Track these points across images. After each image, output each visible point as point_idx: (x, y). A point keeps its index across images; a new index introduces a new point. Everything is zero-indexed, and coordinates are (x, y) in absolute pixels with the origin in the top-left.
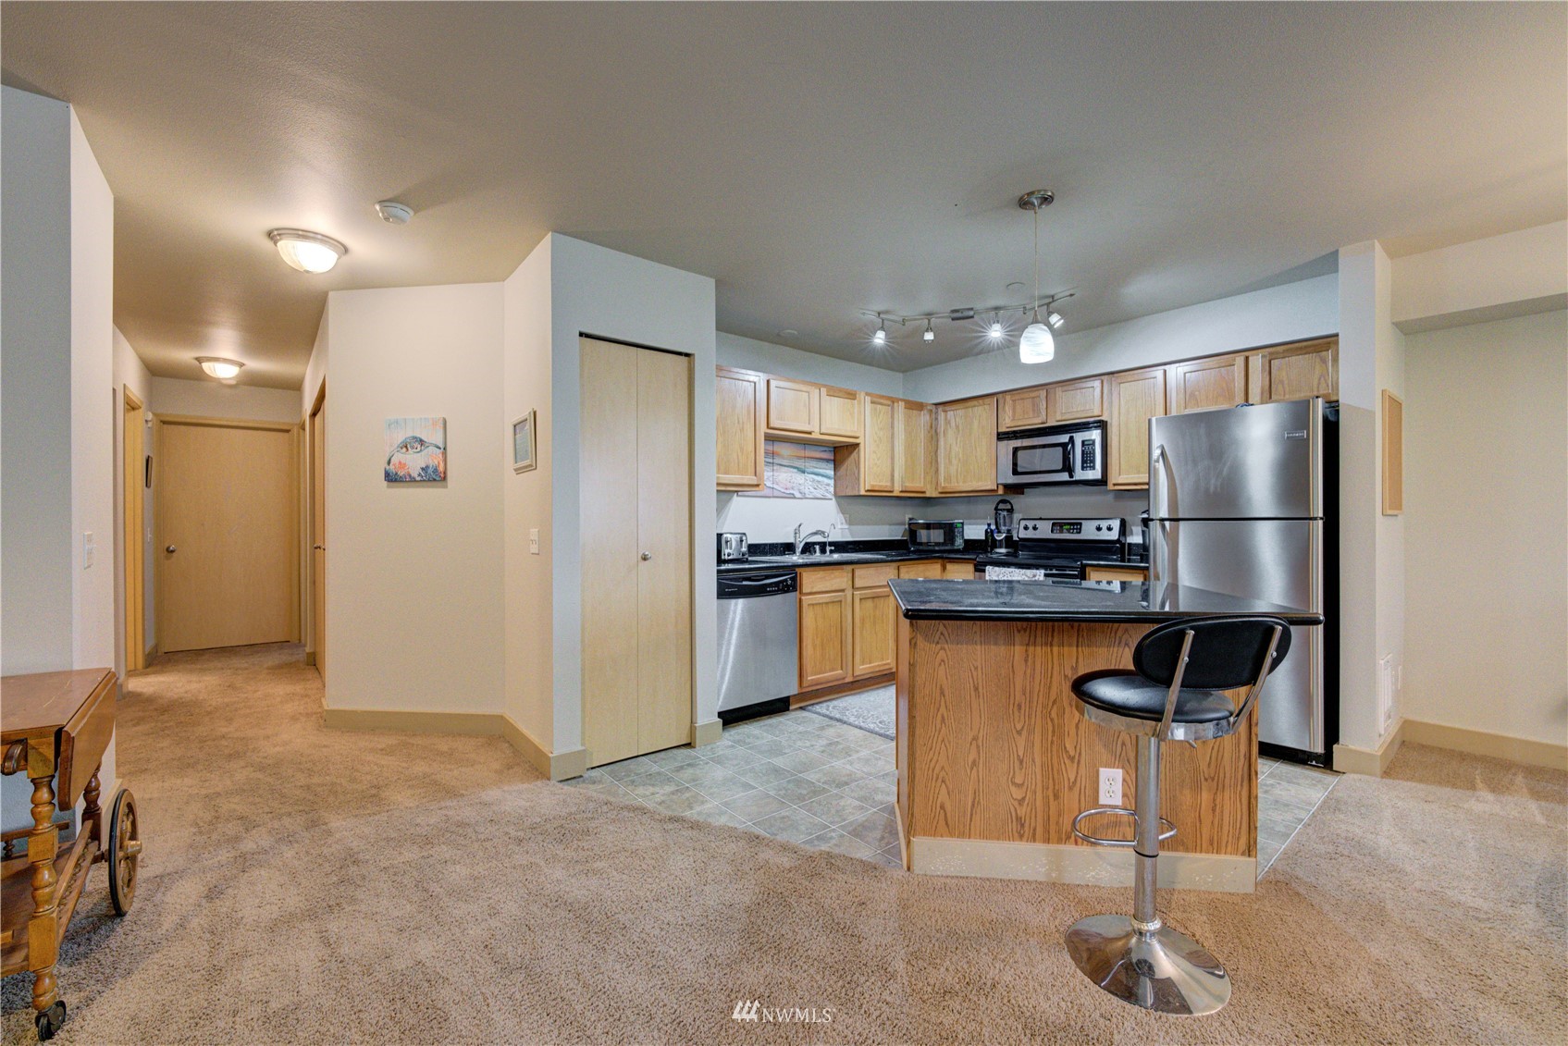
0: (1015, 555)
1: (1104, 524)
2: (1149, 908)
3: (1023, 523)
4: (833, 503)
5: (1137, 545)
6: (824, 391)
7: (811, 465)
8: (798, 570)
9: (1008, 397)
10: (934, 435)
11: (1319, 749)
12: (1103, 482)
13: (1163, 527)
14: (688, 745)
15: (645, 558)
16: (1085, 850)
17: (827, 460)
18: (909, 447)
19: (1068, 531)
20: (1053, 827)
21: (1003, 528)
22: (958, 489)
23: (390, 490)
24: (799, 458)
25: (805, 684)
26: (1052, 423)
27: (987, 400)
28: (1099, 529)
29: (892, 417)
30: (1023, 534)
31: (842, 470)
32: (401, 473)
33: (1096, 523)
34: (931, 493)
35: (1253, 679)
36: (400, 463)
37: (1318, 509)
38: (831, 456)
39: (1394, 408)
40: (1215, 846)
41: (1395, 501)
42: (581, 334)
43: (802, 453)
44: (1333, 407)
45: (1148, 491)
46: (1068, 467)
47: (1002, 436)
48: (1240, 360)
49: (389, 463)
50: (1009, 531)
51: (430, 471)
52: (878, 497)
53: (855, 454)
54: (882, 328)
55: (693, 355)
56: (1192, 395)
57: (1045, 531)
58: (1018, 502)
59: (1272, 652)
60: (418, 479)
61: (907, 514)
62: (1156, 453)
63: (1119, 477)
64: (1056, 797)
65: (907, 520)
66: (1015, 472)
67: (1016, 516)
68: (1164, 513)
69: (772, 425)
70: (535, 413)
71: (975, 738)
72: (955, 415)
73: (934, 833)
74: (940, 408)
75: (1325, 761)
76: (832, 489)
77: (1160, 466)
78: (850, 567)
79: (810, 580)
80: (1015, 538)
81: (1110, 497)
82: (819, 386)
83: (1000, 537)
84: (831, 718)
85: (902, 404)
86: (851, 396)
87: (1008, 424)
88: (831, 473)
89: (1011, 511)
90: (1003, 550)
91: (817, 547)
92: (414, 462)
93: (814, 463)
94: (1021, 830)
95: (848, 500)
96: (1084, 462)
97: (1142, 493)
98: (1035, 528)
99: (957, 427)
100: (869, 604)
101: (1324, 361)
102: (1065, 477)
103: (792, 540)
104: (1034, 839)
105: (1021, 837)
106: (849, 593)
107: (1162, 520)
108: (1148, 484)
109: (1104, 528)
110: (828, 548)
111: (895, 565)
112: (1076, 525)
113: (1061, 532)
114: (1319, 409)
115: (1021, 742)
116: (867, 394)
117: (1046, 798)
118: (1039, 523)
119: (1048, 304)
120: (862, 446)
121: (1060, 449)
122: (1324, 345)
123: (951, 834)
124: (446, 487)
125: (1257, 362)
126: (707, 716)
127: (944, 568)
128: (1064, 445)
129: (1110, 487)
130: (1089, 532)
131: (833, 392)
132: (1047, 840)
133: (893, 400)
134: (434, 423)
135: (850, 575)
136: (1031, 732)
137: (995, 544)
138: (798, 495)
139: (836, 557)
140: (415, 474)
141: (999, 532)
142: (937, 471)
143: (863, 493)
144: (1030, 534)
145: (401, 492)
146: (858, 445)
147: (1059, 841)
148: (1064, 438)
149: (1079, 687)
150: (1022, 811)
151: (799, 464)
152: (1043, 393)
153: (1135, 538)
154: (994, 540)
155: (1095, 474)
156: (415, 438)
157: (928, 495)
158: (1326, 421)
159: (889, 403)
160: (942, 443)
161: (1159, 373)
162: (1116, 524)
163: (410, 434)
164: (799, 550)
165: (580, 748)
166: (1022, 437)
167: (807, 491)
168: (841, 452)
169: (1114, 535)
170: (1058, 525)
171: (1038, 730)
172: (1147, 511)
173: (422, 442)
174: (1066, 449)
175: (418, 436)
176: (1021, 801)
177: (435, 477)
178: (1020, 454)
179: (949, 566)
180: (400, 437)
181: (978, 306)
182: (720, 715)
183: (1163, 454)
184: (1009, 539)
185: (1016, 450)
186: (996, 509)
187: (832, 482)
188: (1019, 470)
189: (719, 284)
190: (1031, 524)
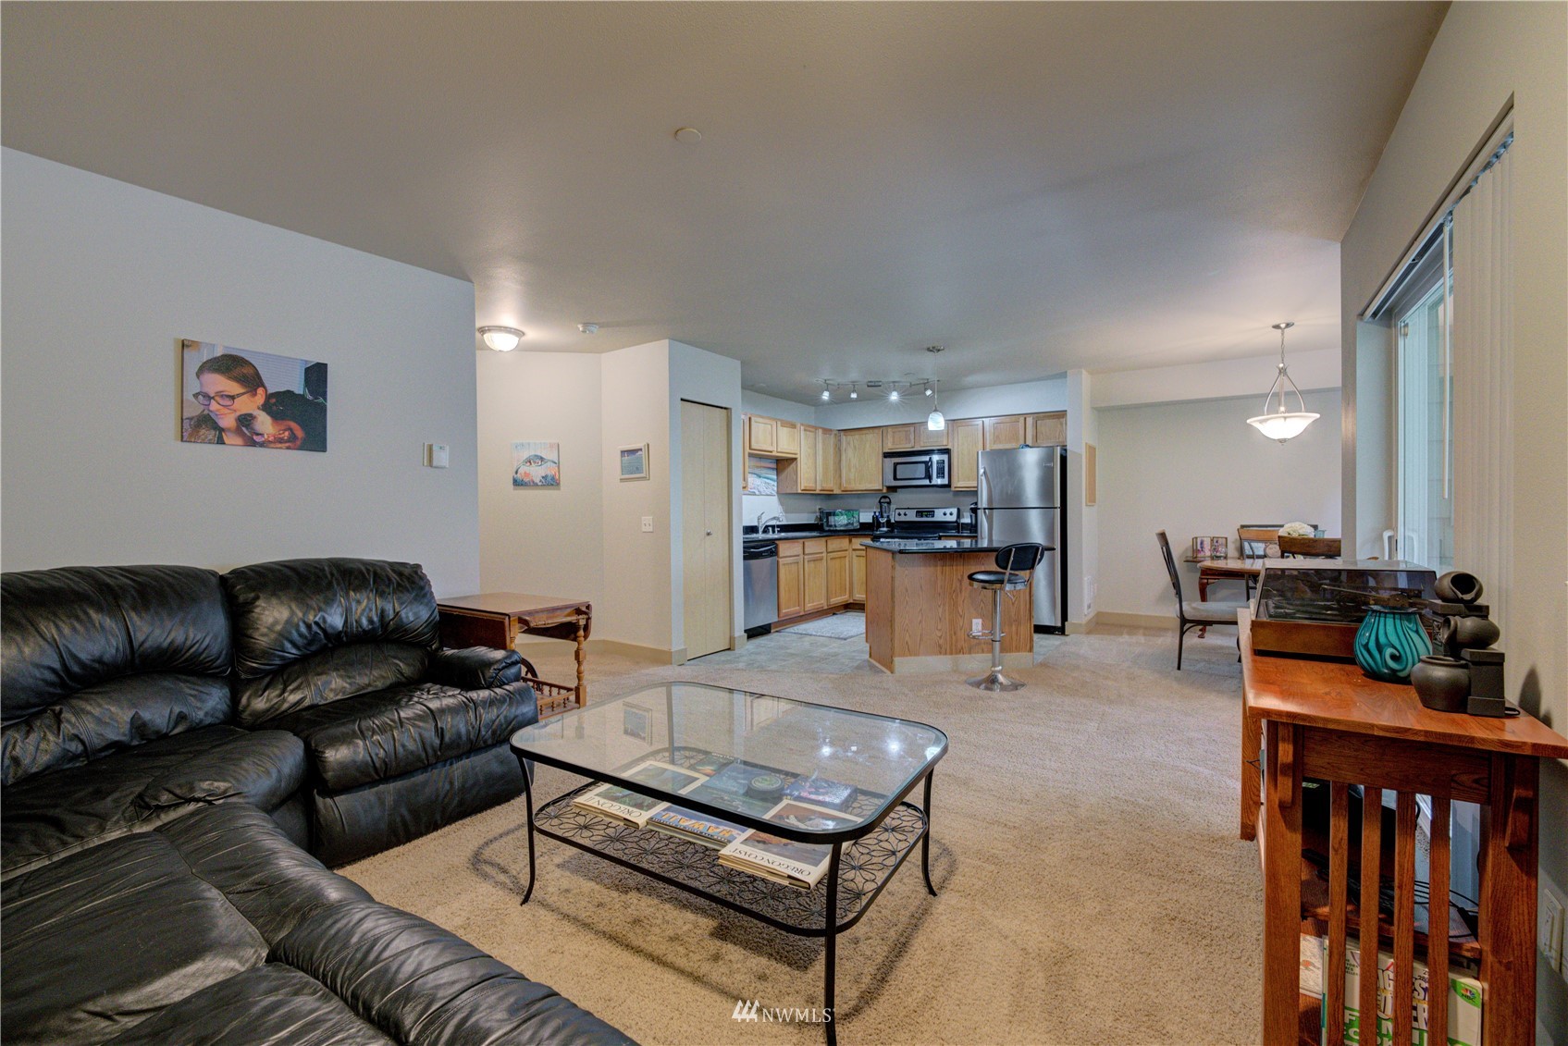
0: (892, 531)
1: (948, 511)
2: (997, 662)
3: (897, 511)
4: (775, 498)
5: (967, 524)
6: (779, 423)
7: (764, 472)
8: (777, 542)
9: (890, 430)
10: (838, 451)
11: (1059, 624)
12: (949, 486)
13: (985, 512)
14: (729, 649)
15: (708, 534)
16: (967, 656)
17: (773, 469)
18: (825, 459)
19: (926, 516)
20: (954, 648)
21: (885, 515)
22: (856, 488)
23: (516, 491)
24: (758, 467)
25: (781, 615)
26: (917, 448)
27: (876, 431)
28: (945, 514)
29: (815, 439)
30: (898, 519)
31: (783, 476)
32: (526, 480)
33: (943, 510)
34: (837, 491)
35: (1032, 567)
36: (525, 473)
37: (1058, 504)
38: (774, 466)
39: (1092, 450)
40: (1018, 649)
41: (1092, 499)
42: (682, 400)
43: (759, 464)
44: (1064, 449)
45: (977, 491)
46: (929, 477)
47: (887, 455)
48: (1022, 419)
49: (516, 473)
50: (888, 517)
51: (549, 479)
52: (809, 495)
53: (793, 465)
54: (827, 390)
55: (730, 409)
56: (998, 437)
57: (912, 517)
58: (894, 497)
59: (1039, 557)
60: (540, 484)
61: (817, 505)
62: (981, 471)
63: (959, 483)
64: (955, 634)
65: (817, 510)
66: (895, 478)
67: (893, 507)
68: (985, 505)
69: (753, 447)
70: (648, 445)
71: (921, 610)
72: (855, 438)
73: (904, 655)
74: (842, 433)
75: (1061, 631)
76: (776, 489)
77: (983, 478)
78: (802, 541)
79: (784, 549)
80: (893, 521)
81: (951, 493)
82: (776, 420)
83: (883, 520)
84: (801, 634)
85: (820, 431)
86: (793, 426)
87: (890, 447)
88: (775, 477)
89: (889, 503)
90: (885, 529)
91: (770, 529)
92: (537, 472)
93: (765, 471)
94: (940, 650)
95: (785, 496)
96: (938, 473)
97: (974, 493)
98: (905, 515)
99: (855, 447)
100: (812, 564)
101: (1061, 424)
102: (926, 482)
103: (756, 524)
104: (946, 654)
105: (940, 653)
106: (802, 556)
107: (985, 509)
108: (977, 487)
109: (948, 514)
110: (776, 529)
111: (824, 539)
112: (931, 513)
113: (922, 516)
114: (1058, 451)
115: (940, 610)
116: (802, 425)
117: (951, 635)
118: (907, 512)
119: (925, 384)
120: (799, 460)
121: (924, 465)
122: (1061, 415)
123: (911, 655)
124: (559, 489)
125: (1030, 421)
126: (739, 632)
127: (850, 541)
128: (925, 463)
129: (953, 489)
130: (939, 516)
131: (785, 424)
132: (951, 654)
133: (816, 428)
134: (551, 446)
135: (801, 545)
136: (944, 605)
137: (879, 525)
138: (757, 493)
139: (783, 534)
140: (537, 480)
141: (882, 517)
142: (840, 476)
143: (800, 491)
144: (903, 518)
145: (523, 493)
146: (796, 459)
147: (956, 653)
148: (926, 458)
149: (971, 577)
150: (941, 642)
151: (757, 471)
152: (912, 429)
153: (966, 520)
154: (879, 523)
155: (945, 481)
156: (536, 456)
157: (835, 492)
158: (1061, 456)
159: (813, 430)
160: (844, 457)
161: (979, 422)
162: (955, 511)
163: (533, 453)
164: (761, 530)
165: (683, 647)
166: (900, 456)
167: (761, 490)
168: (782, 464)
169: (953, 518)
170: (920, 513)
171: (947, 604)
172: (976, 504)
173: (542, 459)
174: (928, 466)
175: (539, 454)
176: (940, 637)
177: (551, 482)
178: (898, 467)
179: (854, 540)
180: (526, 455)
181: (884, 380)
182: (746, 631)
183: (985, 472)
184: (888, 521)
185: (896, 465)
186: (880, 502)
187: (775, 484)
188: (898, 477)
189: (743, 364)
190: (902, 512)
